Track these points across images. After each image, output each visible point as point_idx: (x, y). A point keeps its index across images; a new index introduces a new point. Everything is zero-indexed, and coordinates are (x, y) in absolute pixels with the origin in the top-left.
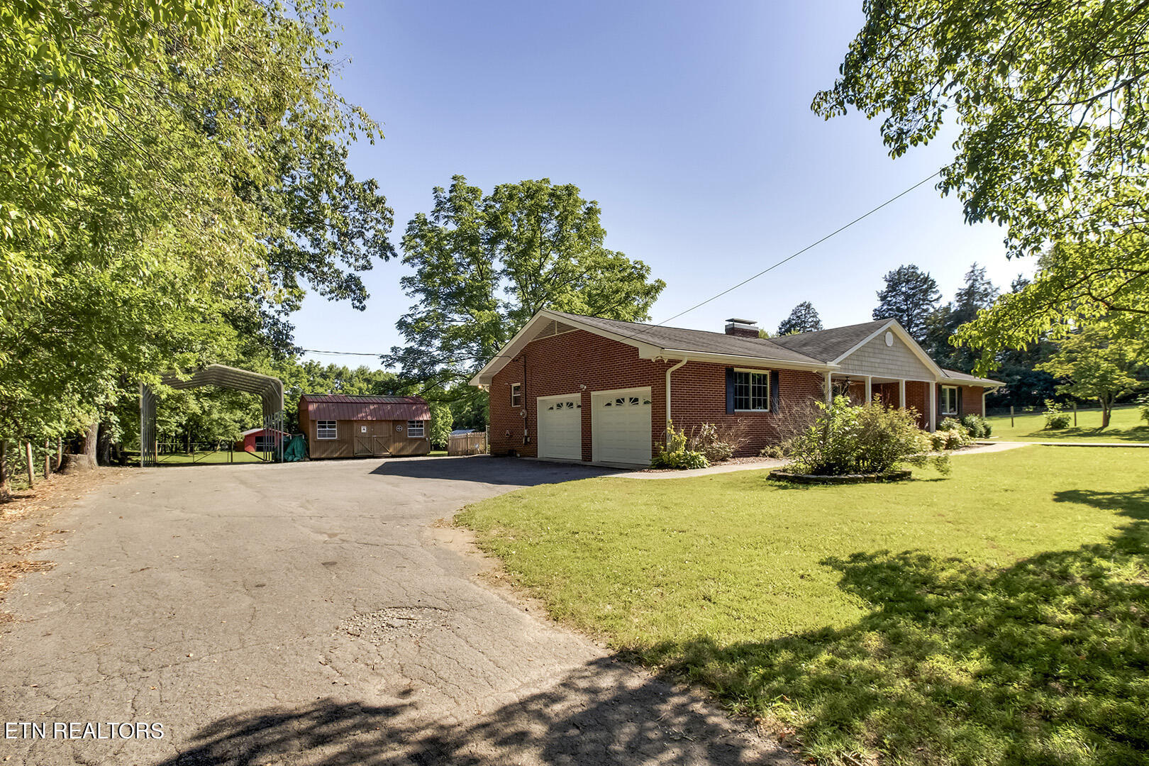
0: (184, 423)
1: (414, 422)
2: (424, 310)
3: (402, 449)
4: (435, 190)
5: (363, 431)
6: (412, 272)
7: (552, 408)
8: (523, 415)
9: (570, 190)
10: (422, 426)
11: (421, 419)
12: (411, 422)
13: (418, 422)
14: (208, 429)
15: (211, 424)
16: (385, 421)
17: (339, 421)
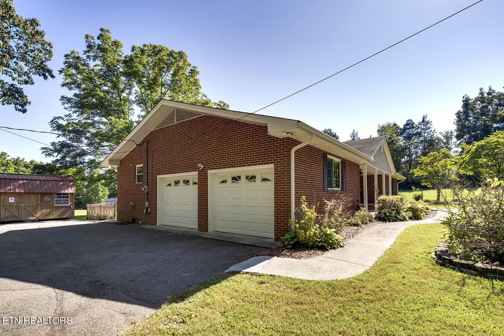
1: (61, 194)
2: (76, 118)
3: (49, 214)
4: (87, 37)
5: (10, 201)
6: (70, 94)
7: (170, 185)
8: (145, 190)
9: (181, 55)
10: (68, 197)
11: (67, 192)
12: (58, 194)
13: (64, 194)
16: (33, 193)
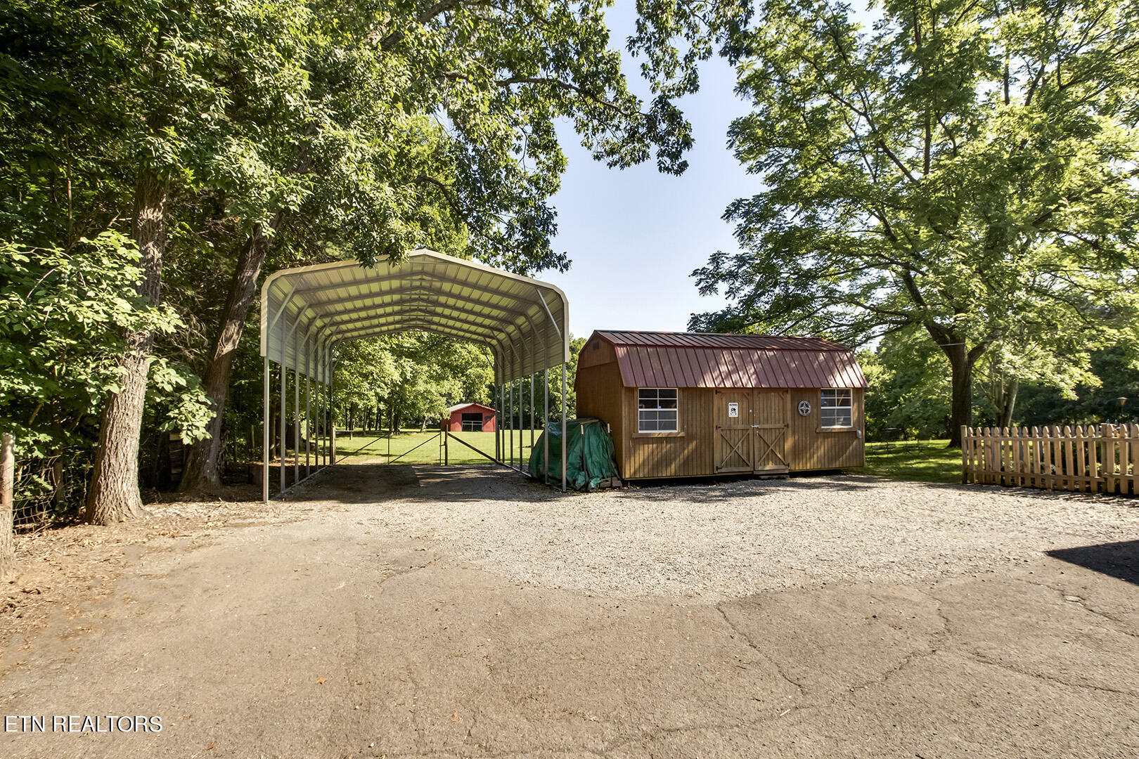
0: (386, 396)
1: (832, 392)
5: (732, 415)
10: (846, 403)
12: (826, 392)
13: (840, 392)
14: (413, 404)
15: (416, 397)
16: (777, 389)
17: (683, 389)
